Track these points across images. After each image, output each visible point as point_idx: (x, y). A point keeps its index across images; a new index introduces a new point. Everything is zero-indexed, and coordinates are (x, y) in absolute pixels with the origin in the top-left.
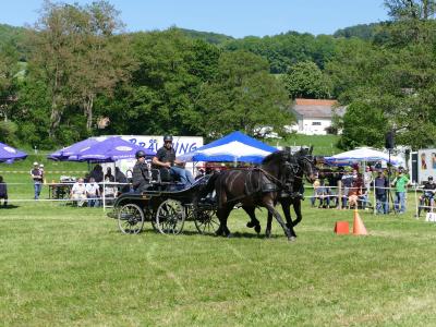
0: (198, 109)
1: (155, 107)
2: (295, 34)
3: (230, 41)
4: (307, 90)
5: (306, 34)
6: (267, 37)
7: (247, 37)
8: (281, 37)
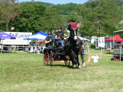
0: (40, 25)
1: (27, 24)
2: (72, 3)
3: (53, 5)
4: (73, 20)
5: (75, 4)
6: (63, 4)
7: (58, 4)
8: (67, 4)
